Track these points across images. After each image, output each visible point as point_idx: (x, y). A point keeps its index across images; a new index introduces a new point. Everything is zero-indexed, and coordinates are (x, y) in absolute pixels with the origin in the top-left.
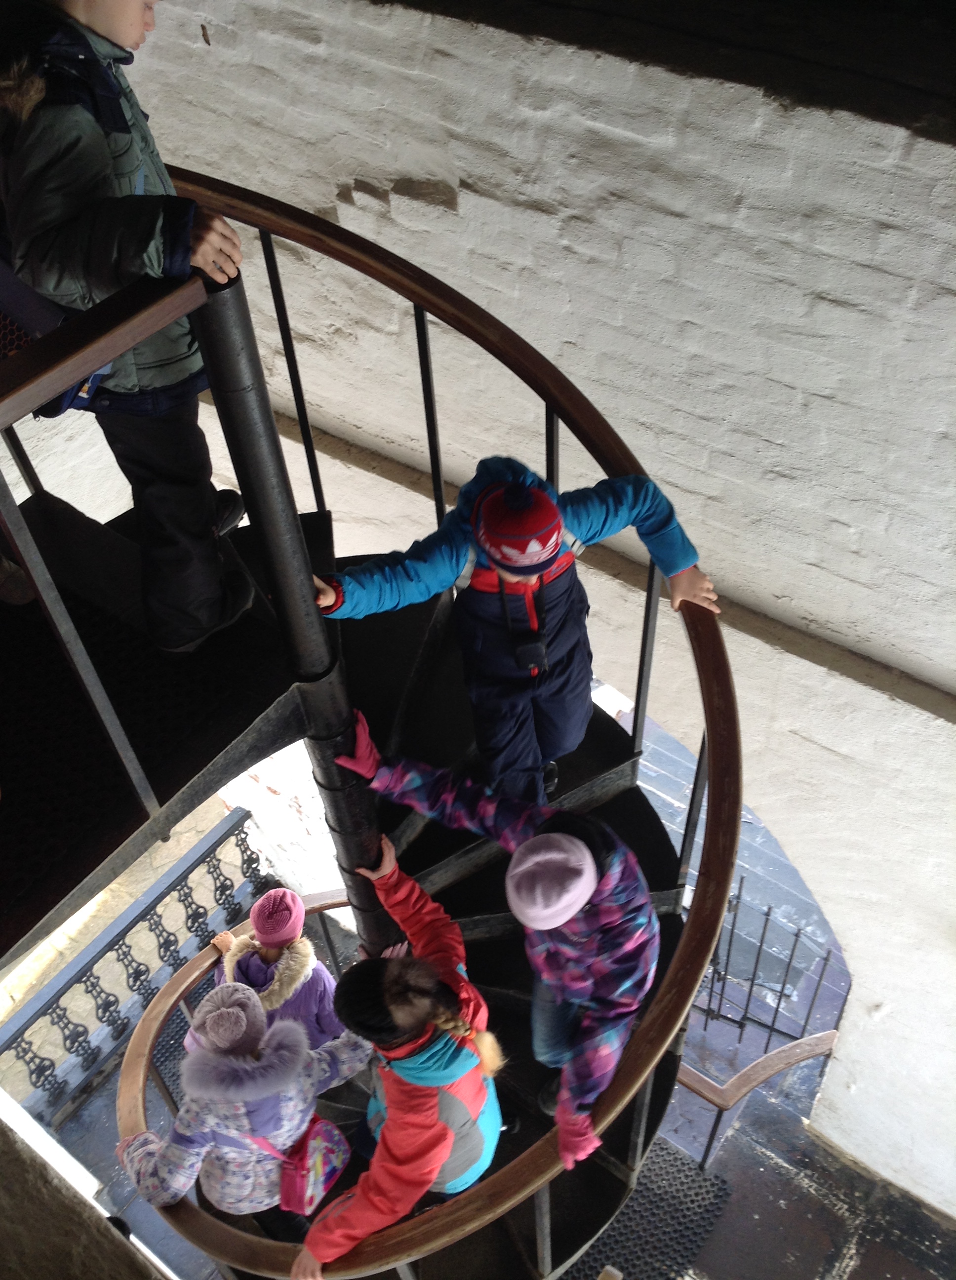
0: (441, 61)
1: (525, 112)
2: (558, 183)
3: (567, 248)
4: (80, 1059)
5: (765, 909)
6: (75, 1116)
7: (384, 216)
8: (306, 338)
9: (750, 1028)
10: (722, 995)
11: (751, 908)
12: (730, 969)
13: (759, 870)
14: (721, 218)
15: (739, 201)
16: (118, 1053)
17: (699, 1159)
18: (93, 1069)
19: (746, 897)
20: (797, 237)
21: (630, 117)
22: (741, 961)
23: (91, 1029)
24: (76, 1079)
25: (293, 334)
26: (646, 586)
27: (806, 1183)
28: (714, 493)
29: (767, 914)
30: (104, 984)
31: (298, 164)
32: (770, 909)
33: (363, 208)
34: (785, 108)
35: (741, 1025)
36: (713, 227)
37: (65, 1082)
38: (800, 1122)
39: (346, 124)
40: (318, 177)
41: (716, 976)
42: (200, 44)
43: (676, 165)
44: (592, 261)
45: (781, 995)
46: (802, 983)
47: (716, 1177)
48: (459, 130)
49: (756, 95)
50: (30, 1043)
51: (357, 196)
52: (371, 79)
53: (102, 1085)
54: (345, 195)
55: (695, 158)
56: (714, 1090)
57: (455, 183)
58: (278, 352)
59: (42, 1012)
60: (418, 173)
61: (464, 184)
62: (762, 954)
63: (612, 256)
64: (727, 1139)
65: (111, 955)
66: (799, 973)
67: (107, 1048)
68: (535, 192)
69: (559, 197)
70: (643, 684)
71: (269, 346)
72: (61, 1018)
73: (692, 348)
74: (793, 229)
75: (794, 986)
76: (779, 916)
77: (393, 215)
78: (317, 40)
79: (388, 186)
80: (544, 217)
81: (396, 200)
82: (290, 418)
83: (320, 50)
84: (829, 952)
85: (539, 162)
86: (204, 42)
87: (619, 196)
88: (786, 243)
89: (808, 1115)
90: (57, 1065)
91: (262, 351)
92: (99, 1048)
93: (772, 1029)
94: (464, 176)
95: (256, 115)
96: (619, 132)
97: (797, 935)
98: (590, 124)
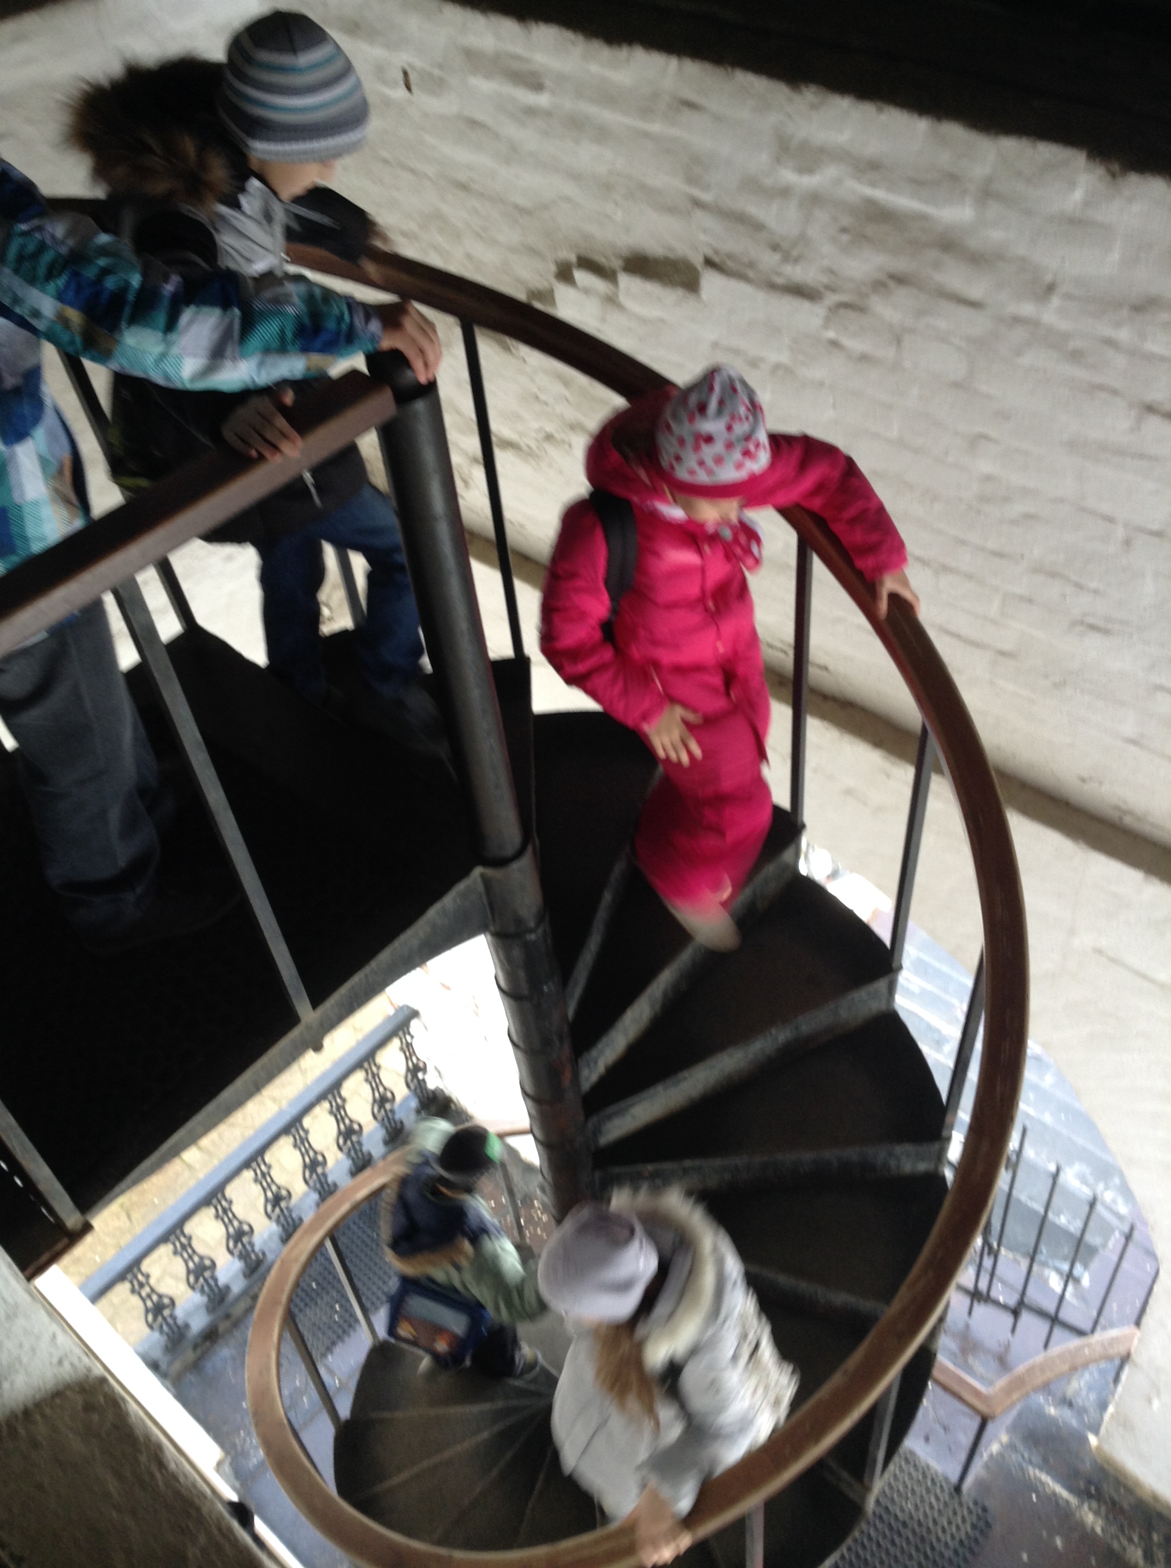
0: (687, 115)
1: (788, 176)
2: (826, 263)
3: (834, 344)
4: (205, 1299)
5: (1052, 1168)
6: (196, 1366)
7: (611, 301)
8: (509, 445)
9: (1026, 1317)
10: (992, 1275)
11: (1034, 1168)
12: (1004, 1240)
13: (1047, 1118)
14: (1027, 309)
15: (1051, 288)
16: (251, 1296)
17: (954, 1478)
18: (220, 1312)
19: (1029, 1153)
20: (1124, 335)
21: (918, 184)
22: (1019, 1231)
23: (220, 1264)
24: (198, 1323)
25: (494, 439)
26: (915, 759)
27: (1091, 1518)
28: (1007, 647)
29: (1055, 1176)
30: (238, 1209)
31: (510, 235)
32: (1058, 1170)
33: (586, 291)
34: (1113, 175)
35: (1016, 1313)
36: (1017, 320)
37: (187, 1326)
38: (1085, 1440)
39: (569, 189)
40: (532, 251)
41: (986, 1249)
42: (401, 93)
43: (973, 243)
44: (864, 358)
45: (1069, 1277)
46: (1095, 1264)
47: (976, 1503)
48: (706, 197)
49: (1077, 158)
50: (147, 1276)
51: (580, 276)
52: (602, 134)
53: (229, 1331)
54: (564, 274)
55: (996, 235)
56: (977, 1393)
57: (697, 261)
58: (475, 460)
59: (164, 1239)
60: (654, 247)
61: (709, 263)
62: (1047, 1224)
63: (888, 353)
64: (991, 1456)
65: (248, 1174)
66: (1093, 1251)
67: (237, 1287)
68: (797, 273)
69: (825, 279)
70: (907, 880)
71: (465, 453)
72: (185, 1248)
73: (985, 466)
74: (1118, 325)
75: (1086, 1266)
76: (1070, 1178)
77: (622, 299)
78: (538, 87)
79: (617, 264)
80: (806, 305)
81: (625, 281)
82: (487, 540)
83: (542, 100)
84: (1132, 1229)
85: (803, 237)
86: (405, 89)
87: (900, 280)
88: (1110, 343)
89: (1096, 1431)
90: (177, 1303)
91: (456, 459)
92: (227, 1288)
93: (1054, 1320)
94: (709, 253)
95: (462, 177)
96: (903, 202)
97: (1092, 1204)
98: (868, 191)
